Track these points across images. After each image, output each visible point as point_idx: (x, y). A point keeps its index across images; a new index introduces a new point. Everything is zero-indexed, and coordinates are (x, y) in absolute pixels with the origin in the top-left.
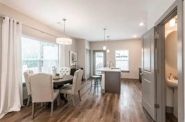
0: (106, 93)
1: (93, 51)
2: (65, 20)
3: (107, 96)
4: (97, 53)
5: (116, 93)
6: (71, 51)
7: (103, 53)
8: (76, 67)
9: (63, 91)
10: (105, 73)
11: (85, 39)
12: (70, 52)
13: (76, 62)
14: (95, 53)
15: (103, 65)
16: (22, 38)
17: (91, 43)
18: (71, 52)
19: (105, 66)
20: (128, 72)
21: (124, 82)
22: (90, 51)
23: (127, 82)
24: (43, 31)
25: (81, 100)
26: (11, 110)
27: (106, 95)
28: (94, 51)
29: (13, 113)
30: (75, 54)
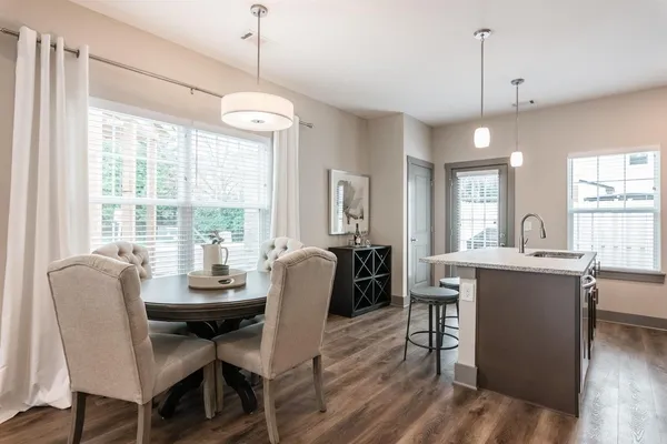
0: (485, 393)
1: (446, 166)
2: (260, 10)
3: (480, 412)
4: (465, 181)
5: (548, 405)
6: (333, 172)
7: (497, 176)
8: (359, 241)
9: (231, 351)
10: (477, 277)
11: (400, 114)
12: (329, 173)
13: (358, 221)
14: (454, 178)
15: (495, 237)
16: (91, 110)
17: (435, 132)
18: (337, 175)
19: (507, 240)
20: (658, 278)
21: (624, 336)
22: (431, 168)
23: (645, 338)
24: (195, 85)
25: (323, 411)
26: (43, 398)
27: (475, 405)
28: (453, 170)
29: (44, 411)
30: (358, 182)
